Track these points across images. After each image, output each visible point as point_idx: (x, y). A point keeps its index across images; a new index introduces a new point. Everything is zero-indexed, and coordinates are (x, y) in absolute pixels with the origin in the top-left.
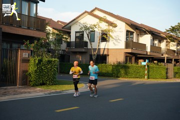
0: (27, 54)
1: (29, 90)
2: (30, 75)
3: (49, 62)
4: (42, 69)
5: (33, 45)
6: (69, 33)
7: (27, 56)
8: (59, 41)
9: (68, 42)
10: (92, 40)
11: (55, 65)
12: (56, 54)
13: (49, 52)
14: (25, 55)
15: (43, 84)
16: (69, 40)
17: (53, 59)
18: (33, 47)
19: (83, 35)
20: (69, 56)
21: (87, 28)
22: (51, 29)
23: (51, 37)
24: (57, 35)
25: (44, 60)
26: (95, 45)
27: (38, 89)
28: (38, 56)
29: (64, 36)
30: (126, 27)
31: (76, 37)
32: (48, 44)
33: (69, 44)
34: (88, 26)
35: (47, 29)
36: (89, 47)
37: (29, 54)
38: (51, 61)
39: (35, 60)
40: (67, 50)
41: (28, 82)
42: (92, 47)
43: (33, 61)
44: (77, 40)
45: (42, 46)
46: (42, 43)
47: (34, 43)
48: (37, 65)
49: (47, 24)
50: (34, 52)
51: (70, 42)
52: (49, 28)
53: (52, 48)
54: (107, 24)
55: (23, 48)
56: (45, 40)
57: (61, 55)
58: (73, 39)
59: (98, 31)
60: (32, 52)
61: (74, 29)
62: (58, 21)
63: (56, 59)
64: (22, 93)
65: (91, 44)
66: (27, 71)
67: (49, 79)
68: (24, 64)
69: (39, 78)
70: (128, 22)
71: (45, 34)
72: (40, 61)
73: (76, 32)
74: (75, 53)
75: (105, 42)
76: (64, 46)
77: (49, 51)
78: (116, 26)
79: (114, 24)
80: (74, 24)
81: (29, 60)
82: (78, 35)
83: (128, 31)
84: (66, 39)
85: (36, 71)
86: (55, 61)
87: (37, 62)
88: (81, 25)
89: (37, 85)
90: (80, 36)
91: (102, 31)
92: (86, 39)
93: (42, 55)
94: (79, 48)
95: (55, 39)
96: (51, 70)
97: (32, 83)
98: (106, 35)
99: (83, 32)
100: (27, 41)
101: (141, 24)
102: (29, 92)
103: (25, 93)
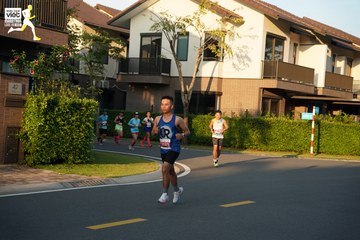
0: (20, 85)
1: (22, 175)
2: (27, 138)
3: (76, 107)
4: (57, 124)
5: (35, 63)
6: (124, 38)
7: (19, 91)
8: (100, 55)
9: (122, 58)
10: (181, 55)
11: (90, 115)
12: (93, 88)
13: (76, 82)
14: (15, 88)
15: (58, 161)
16: (124, 54)
17: (85, 101)
18: (36, 70)
19: (159, 42)
20: (125, 93)
21: (168, 27)
22: (80, 24)
23: (79, 46)
24: (96, 39)
25: (62, 103)
26: (187, 69)
27: (46, 172)
28: (48, 90)
29: (113, 44)
30: (265, 25)
31: (143, 48)
32: (74, 63)
33: (124, 64)
34: (173, 20)
35: (70, 24)
36: (174, 72)
37: (24, 87)
38: (80, 105)
39: (39, 101)
40: (119, 79)
41: (21, 156)
42: (180, 72)
43: (35, 103)
44: (144, 56)
45: (57, 67)
46: (57, 60)
47: (37, 58)
48: (45, 113)
49: (70, 12)
50: (38, 82)
51: (128, 59)
52: (75, 24)
53: (82, 72)
54: (219, 18)
55: (9, 71)
56: (65, 52)
57: (105, 90)
58: (134, 51)
59: (197, 35)
60: (31, 82)
61: (138, 28)
62: (98, 7)
63: (92, 101)
64: (4, 182)
65: (179, 67)
66: (19, 128)
67: (75, 149)
68: (12, 111)
69: (50, 146)
70: (271, 14)
71: (66, 37)
72: (52, 104)
73: (143, 36)
74: (140, 87)
75: (214, 63)
76: (111, 68)
77: (75, 80)
78: (243, 23)
79: (237, 17)
80: (137, 15)
81: (24, 101)
82: (147, 41)
83: (270, 36)
84: (118, 50)
85: (41, 129)
86: (89, 104)
87: (44, 105)
88: (155, 18)
89: (43, 164)
90: (152, 46)
91: (206, 33)
92: (166, 52)
93: (57, 90)
94: (150, 74)
95: (91, 51)
96: (79, 126)
97: (30, 159)
98: (216, 43)
99: (160, 35)
100: (20, 53)
101: (305, 19)
102: (24, 181)
103: (14, 181)
